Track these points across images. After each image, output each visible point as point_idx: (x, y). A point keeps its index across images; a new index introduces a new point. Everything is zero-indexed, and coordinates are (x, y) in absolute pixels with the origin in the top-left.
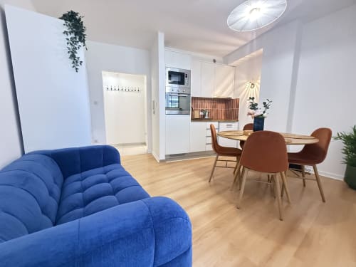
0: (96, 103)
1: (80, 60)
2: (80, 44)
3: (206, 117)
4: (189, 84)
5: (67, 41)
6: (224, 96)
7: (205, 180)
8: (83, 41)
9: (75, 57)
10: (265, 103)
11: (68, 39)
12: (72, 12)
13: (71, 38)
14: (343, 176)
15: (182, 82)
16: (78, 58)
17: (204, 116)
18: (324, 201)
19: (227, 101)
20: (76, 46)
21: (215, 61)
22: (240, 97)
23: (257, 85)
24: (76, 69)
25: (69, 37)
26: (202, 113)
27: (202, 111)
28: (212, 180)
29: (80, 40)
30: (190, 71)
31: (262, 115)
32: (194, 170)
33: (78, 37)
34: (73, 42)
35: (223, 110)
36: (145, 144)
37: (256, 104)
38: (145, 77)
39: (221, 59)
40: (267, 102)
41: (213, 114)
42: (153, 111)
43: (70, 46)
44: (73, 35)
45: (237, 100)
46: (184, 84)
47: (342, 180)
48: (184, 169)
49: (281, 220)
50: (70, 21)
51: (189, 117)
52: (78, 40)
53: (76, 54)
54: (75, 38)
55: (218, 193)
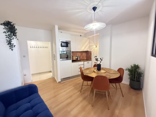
0: (24, 56)
1: (14, 45)
2: (13, 37)
3: (79, 59)
4: (70, 46)
5: (6, 36)
6: (85, 50)
7: (79, 91)
8: (15, 36)
9: (11, 43)
10: (101, 59)
11: (6, 35)
12: (8, 21)
13: (9, 35)
14: (129, 83)
15: (67, 46)
16: (13, 44)
17: (78, 58)
18: (123, 97)
19: (87, 52)
20: (12, 39)
21: (81, 36)
22: (92, 51)
23: (98, 46)
24: (12, 49)
25: (7, 34)
26: (76, 57)
27: (77, 56)
28: (82, 91)
29: (14, 35)
30: (70, 41)
31: (100, 64)
32: (74, 86)
33: (12, 34)
34: (9, 36)
35: (85, 55)
36: (51, 72)
37: (98, 59)
38: (50, 43)
39: (83, 35)
40: (101, 58)
41: (81, 57)
42: (54, 59)
43: (7, 39)
44: (9, 33)
45: (91, 52)
46: (68, 47)
47: (129, 84)
48: (70, 85)
49: (109, 110)
50: (7, 26)
51: (71, 61)
52: (12, 35)
53: (11, 42)
54: (11, 34)
55: (84, 99)
